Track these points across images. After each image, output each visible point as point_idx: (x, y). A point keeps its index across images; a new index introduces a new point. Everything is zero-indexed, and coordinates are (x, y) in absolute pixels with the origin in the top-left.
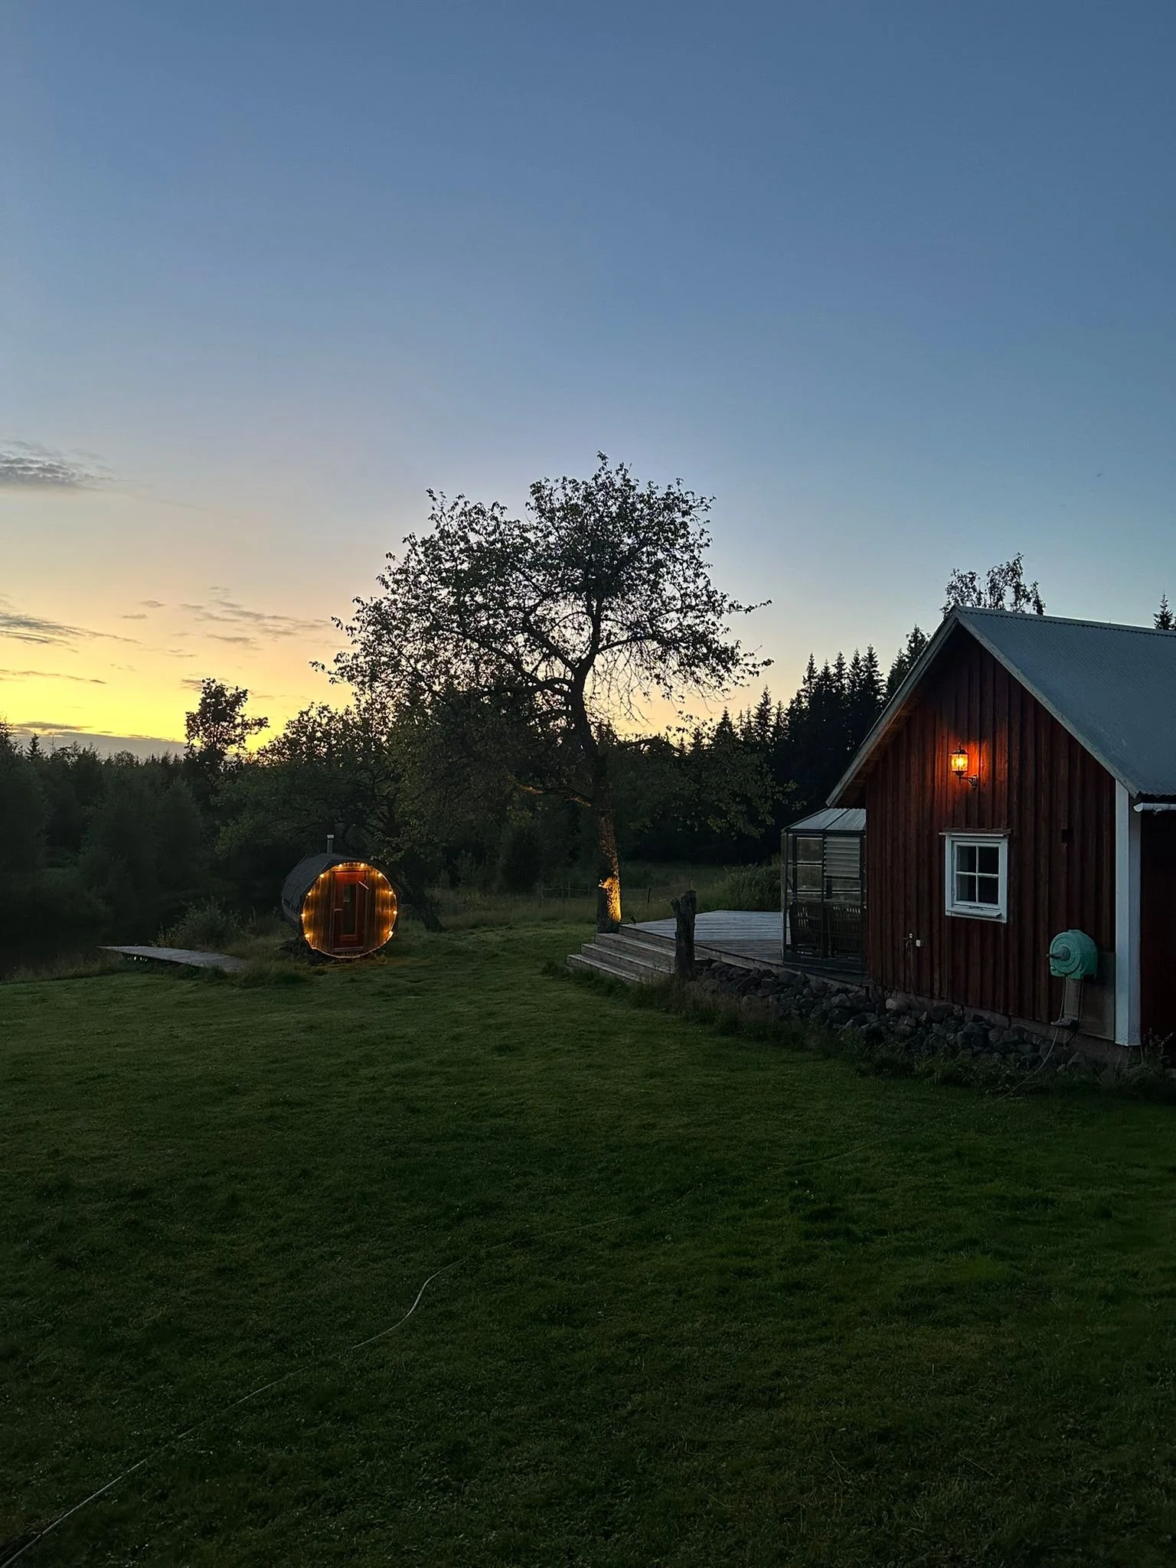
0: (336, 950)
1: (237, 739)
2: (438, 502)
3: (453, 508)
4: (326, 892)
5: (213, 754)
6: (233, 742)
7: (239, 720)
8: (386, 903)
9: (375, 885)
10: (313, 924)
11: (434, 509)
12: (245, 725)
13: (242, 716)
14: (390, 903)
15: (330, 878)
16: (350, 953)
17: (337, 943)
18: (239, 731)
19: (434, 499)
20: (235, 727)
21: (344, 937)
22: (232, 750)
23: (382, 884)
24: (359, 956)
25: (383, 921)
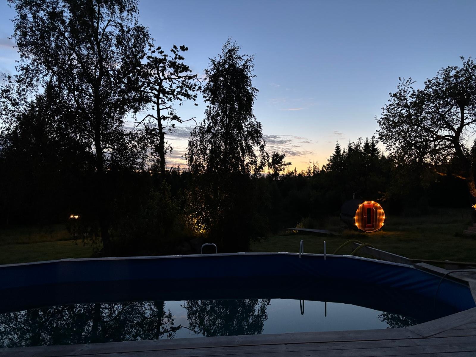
0: (366, 229)
1: (282, 169)
2: (402, 81)
3: (407, 82)
4: (361, 211)
5: (276, 174)
6: (281, 170)
7: (283, 163)
8: (381, 214)
9: (377, 208)
10: (358, 221)
11: (400, 83)
12: (285, 165)
13: (284, 162)
14: (382, 214)
15: (362, 206)
16: (370, 230)
17: (365, 227)
18: (283, 167)
19: (401, 80)
20: (282, 165)
21: (367, 225)
22: (281, 173)
23: (380, 208)
24: (373, 231)
25: (380, 220)
